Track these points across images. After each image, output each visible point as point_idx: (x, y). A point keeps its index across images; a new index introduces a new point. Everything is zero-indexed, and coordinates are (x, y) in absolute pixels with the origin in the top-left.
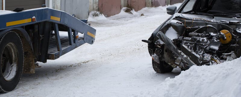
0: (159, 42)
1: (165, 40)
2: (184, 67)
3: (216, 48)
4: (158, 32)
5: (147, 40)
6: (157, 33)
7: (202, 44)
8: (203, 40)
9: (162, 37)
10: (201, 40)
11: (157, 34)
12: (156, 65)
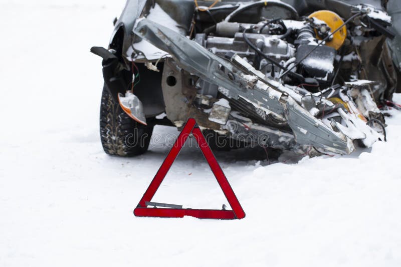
0: (143, 54)
1: (176, 42)
2: (232, 131)
3: (326, 65)
4: (138, 21)
5: (106, 47)
6: (134, 22)
7: (271, 54)
8: (274, 43)
9: (159, 35)
10: (268, 44)
11: (135, 26)
12: (114, 131)
